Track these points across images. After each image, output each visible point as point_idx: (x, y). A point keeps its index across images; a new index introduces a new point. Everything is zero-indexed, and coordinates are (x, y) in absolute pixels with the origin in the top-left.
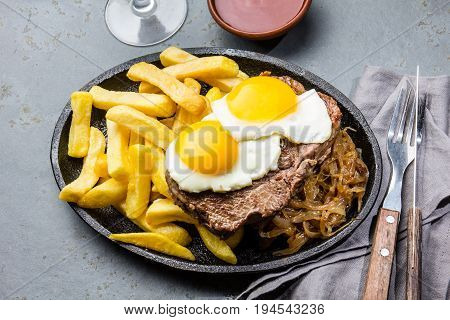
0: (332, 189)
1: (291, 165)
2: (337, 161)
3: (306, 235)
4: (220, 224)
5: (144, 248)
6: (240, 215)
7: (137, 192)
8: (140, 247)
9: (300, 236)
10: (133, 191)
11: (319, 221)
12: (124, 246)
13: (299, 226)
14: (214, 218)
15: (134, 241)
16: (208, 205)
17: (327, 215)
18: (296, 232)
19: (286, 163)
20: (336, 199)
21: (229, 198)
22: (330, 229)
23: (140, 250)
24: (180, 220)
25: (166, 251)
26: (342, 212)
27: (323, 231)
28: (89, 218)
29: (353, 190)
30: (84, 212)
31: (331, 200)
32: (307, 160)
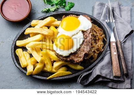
0: (97, 38)
1: (87, 37)
2: (95, 31)
3: (97, 53)
4: (78, 60)
5: (58, 77)
6: (82, 56)
7: (48, 63)
8: (56, 77)
9: (96, 54)
10: (47, 64)
11: (99, 48)
12: (52, 79)
13: (94, 52)
14: (76, 60)
15: (54, 77)
16: (72, 57)
17: (99, 46)
18: (94, 54)
19: (86, 37)
20: (100, 41)
21: (77, 53)
22: (102, 49)
23: (57, 78)
24: (63, 65)
25: (64, 75)
26: (102, 43)
27: (101, 50)
28: (38, 77)
29: (102, 36)
30: (35, 76)
31: (98, 41)
32: (90, 34)
